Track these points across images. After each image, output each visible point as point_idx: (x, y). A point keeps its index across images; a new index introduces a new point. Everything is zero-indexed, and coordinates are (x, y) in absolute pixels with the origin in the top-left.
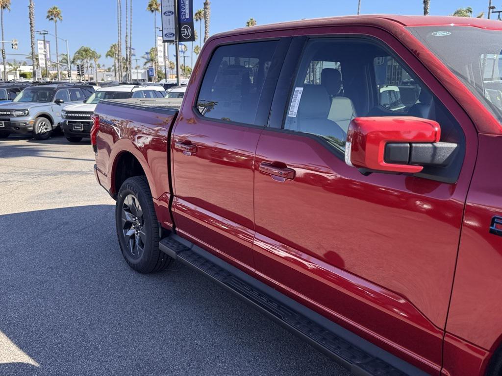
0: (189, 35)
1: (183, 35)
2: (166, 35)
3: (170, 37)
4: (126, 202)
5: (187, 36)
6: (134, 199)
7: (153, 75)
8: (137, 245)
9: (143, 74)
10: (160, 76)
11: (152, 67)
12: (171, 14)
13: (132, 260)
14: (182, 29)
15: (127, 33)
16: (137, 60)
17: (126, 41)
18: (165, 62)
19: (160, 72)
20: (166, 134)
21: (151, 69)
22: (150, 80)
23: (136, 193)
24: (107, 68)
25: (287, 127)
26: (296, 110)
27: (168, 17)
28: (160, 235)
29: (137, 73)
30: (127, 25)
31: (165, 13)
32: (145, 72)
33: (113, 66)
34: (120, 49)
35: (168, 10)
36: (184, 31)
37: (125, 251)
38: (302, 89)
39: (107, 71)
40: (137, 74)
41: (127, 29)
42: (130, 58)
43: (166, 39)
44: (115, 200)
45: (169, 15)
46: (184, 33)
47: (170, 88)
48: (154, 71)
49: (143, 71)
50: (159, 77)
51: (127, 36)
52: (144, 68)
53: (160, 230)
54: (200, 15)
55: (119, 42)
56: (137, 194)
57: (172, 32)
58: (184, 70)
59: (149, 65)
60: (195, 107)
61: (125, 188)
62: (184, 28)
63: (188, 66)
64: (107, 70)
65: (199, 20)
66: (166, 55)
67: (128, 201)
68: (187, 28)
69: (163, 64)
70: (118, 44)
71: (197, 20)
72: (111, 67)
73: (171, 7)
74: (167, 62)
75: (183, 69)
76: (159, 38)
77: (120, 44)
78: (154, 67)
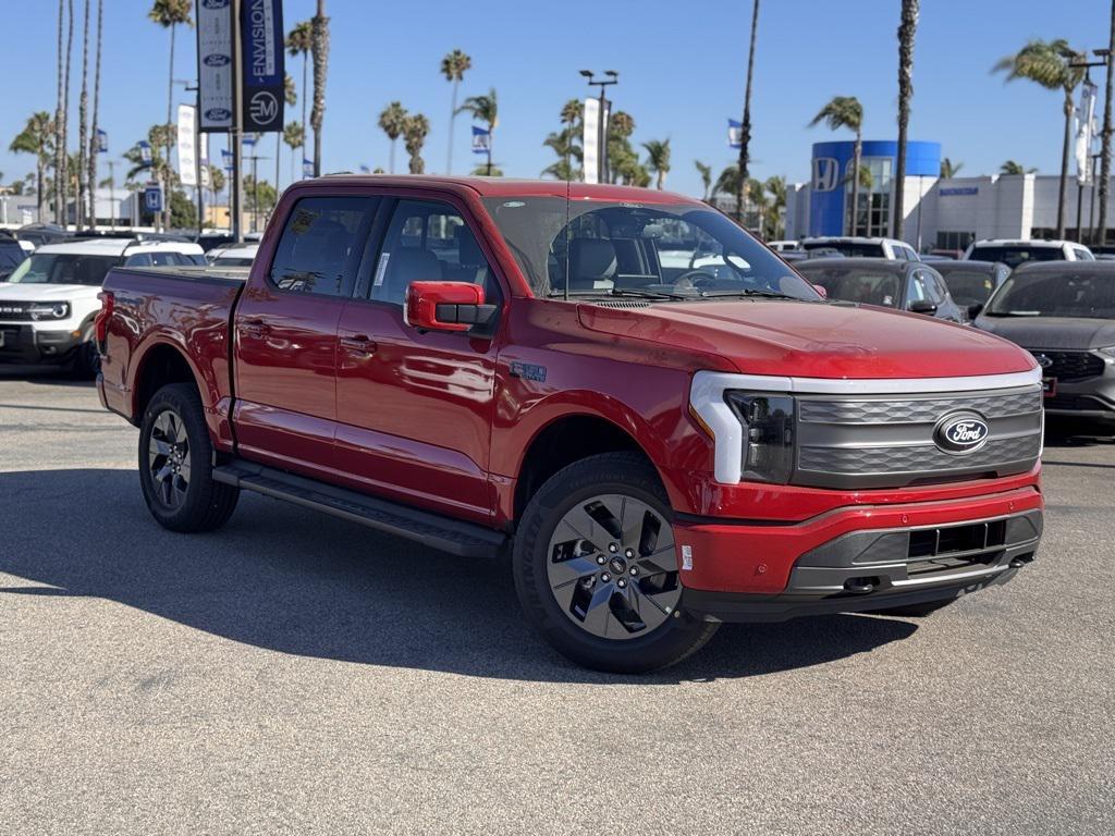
0: (269, 116)
1: (253, 115)
2: (208, 114)
3: (220, 119)
4: (157, 425)
5: (263, 118)
6: (172, 418)
7: (159, 209)
8: (175, 488)
9: (122, 204)
10: (178, 209)
11: (157, 184)
12: (222, 62)
13: (165, 514)
14: (253, 102)
15: (84, 85)
16: (111, 164)
17: (81, 109)
18: (199, 177)
19: (178, 199)
20: (225, 317)
21: (153, 190)
22: (147, 220)
23: (176, 406)
24: (11, 183)
25: (372, 298)
26: (381, 278)
27: (216, 70)
28: (214, 463)
29: (112, 199)
30: (85, 62)
31: (207, 60)
32: (133, 195)
33: (31, 176)
34: (61, 132)
35: (216, 51)
36: (259, 105)
37: (153, 503)
38: (388, 255)
39: (10, 193)
40: (107, 204)
41: (85, 73)
42: (92, 158)
43: (206, 123)
44: (139, 427)
45: (219, 65)
46: (258, 111)
47: (215, 247)
48: (163, 196)
49: (125, 194)
50: (174, 213)
51: (84, 94)
52: (130, 187)
53: (214, 453)
54: (303, 37)
55: (59, 109)
56: (179, 408)
57: (223, 107)
58: (254, 193)
59: (144, 177)
60: (269, 276)
61: (158, 401)
62: (260, 98)
63: (265, 183)
64: (12, 190)
65: (301, 54)
66: (204, 156)
67: (163, 423)
68: (267, 100)
69: (193, 181)
70: (57, 118)
71: (294, 52)
72: (22, 178)
73: (221, 46)
74: (206, 176)
75: (251, 190)
76: (183, 109)
77: (62, 116)
78: (162, 185)
